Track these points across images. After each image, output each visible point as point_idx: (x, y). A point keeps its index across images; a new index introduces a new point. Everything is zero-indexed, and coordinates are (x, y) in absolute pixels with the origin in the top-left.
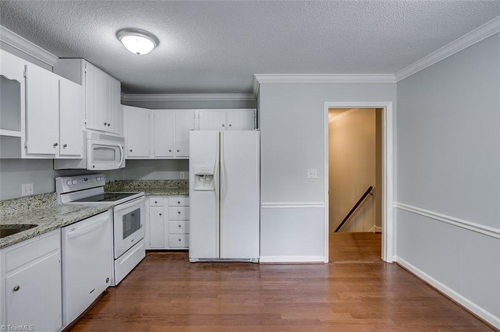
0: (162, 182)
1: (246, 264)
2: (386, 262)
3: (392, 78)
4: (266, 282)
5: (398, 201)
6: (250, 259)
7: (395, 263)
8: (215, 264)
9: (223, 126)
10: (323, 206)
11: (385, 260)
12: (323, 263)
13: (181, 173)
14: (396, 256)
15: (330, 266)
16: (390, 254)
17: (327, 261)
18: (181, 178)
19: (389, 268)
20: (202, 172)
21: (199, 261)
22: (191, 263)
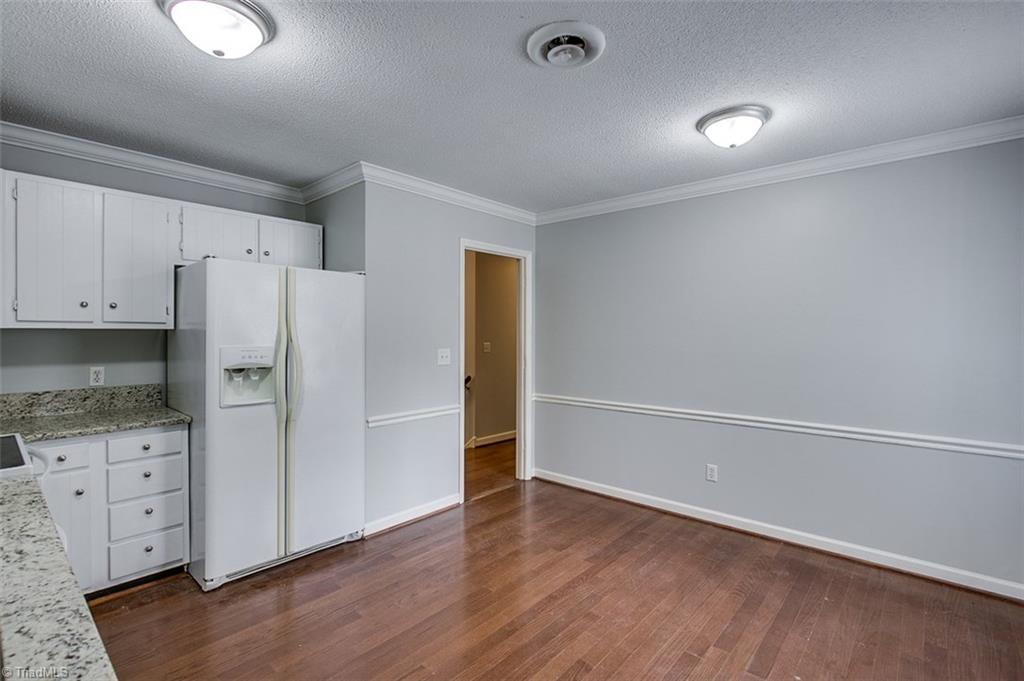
0: (16, 401)
1: (339, 548)
2: (524, 481)
3: (531, 218)
4: (412, 559)
5: (537, 391)
6: (343, 538)
7: (535, 479)
8: (274, 572)
9: (249, 251)
10: (458, 411)
11: (522, 478)
12: (458, 505)
13: (93, 369)
14: (534, 469)
15: (467, 508)
16: (528, 468)
17: (462, 501)
18: (93, 384)
19: (529, 487)
20: (247, 360)
21: (228, 580)
22: (208, 592)
